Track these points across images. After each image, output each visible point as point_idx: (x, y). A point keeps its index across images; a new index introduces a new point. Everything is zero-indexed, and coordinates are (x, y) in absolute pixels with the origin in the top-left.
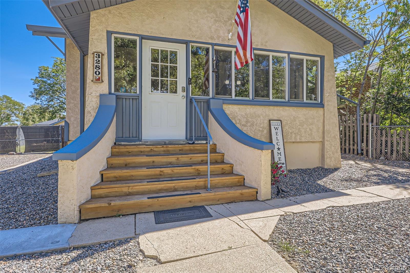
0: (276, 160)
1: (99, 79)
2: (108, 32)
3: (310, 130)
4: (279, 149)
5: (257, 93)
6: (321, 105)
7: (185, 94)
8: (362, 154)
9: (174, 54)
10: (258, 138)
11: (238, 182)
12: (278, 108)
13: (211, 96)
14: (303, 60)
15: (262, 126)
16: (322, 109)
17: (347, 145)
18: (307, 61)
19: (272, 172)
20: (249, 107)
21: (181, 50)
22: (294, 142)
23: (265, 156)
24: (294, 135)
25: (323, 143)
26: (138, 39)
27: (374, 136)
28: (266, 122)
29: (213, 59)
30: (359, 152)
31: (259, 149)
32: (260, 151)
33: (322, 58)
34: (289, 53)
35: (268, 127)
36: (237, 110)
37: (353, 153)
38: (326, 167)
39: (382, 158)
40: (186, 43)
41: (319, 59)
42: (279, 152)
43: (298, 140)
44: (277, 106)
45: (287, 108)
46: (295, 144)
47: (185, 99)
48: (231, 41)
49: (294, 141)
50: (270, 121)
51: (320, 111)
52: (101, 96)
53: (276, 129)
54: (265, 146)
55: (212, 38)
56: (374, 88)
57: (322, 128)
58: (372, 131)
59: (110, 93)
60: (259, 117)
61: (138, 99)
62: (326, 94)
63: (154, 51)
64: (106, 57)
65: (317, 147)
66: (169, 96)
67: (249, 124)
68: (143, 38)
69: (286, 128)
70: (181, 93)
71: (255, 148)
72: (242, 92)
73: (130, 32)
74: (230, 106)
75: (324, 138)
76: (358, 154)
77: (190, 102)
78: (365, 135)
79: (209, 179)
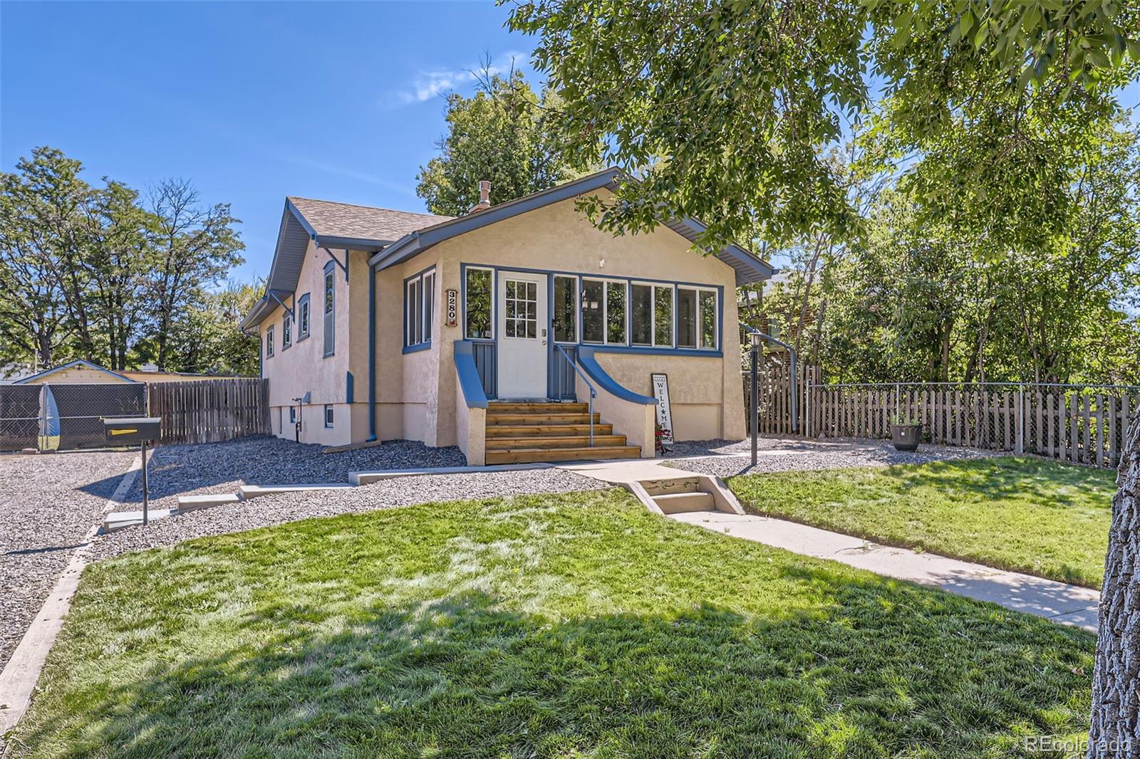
0: (660, 422)
1: (453, 323)
2: (461, 264)
3: (705, 387)
4: (663, 412)
5: (635, 339)
6: (719, 354)
7: (546, 338)
8: (798, 432)
9: (532, 287)
10: (638, 393)
11: (620, 441)
12: (663, 357)
13: (578, 342)
14: (695, 291)
15: (642, 381)
16: (720, 359)
17: (778, 418)
18: (700, 292)
19: (656, 436)
20: (625, 355)
21: (541, 284)
22: (683, 404)
23: (649, 410)
24: (683, 395)
25: (721, 406)
26: (493, 270)
27: (813, 401)
28: (648, 376)
29: (581, 294)
30: (794, 429)
31: (643, 404)
32: (644, 406)
33: (721, 288)
34: (676, 283)
35: (650, 384)
36: (611, 360)
37: (787, 432)
38: (725, 439)
39: (822, 435)
40: (549, 274)
41: (716, 290)
42: (664, 416)
43: (689, 402)
44: (661, 354)
45: (674, 358)
46: (685, 407)
47: (546, 346)
48: (603, 270)
49: (683, 402)
50: (652, 375)
51: (717, 362)
52: (456, 343)
53: (660, 385)
54: (649, 401)
55: (580, 267)
56: (814, 324)
57: (720, 385)
58: (810, 394)
59: (464, 340)
60: (639, 370)
61: (494, 347)
62: (726, 339)
63: (510, 286)
64: (460, 295)
65: (712, 412)
66: (527, 341)
67: (625, 379)
68: (498, 269)
69: (673, 385)
70: (541, 338)
71: (638, 403)
72: (616, 336)
73: (485, 263)
74: (602, 355)
75: (723, 399)
76: (792, 432)
77: (553, 351)
78: (801, 401)
79: (593, 437)
